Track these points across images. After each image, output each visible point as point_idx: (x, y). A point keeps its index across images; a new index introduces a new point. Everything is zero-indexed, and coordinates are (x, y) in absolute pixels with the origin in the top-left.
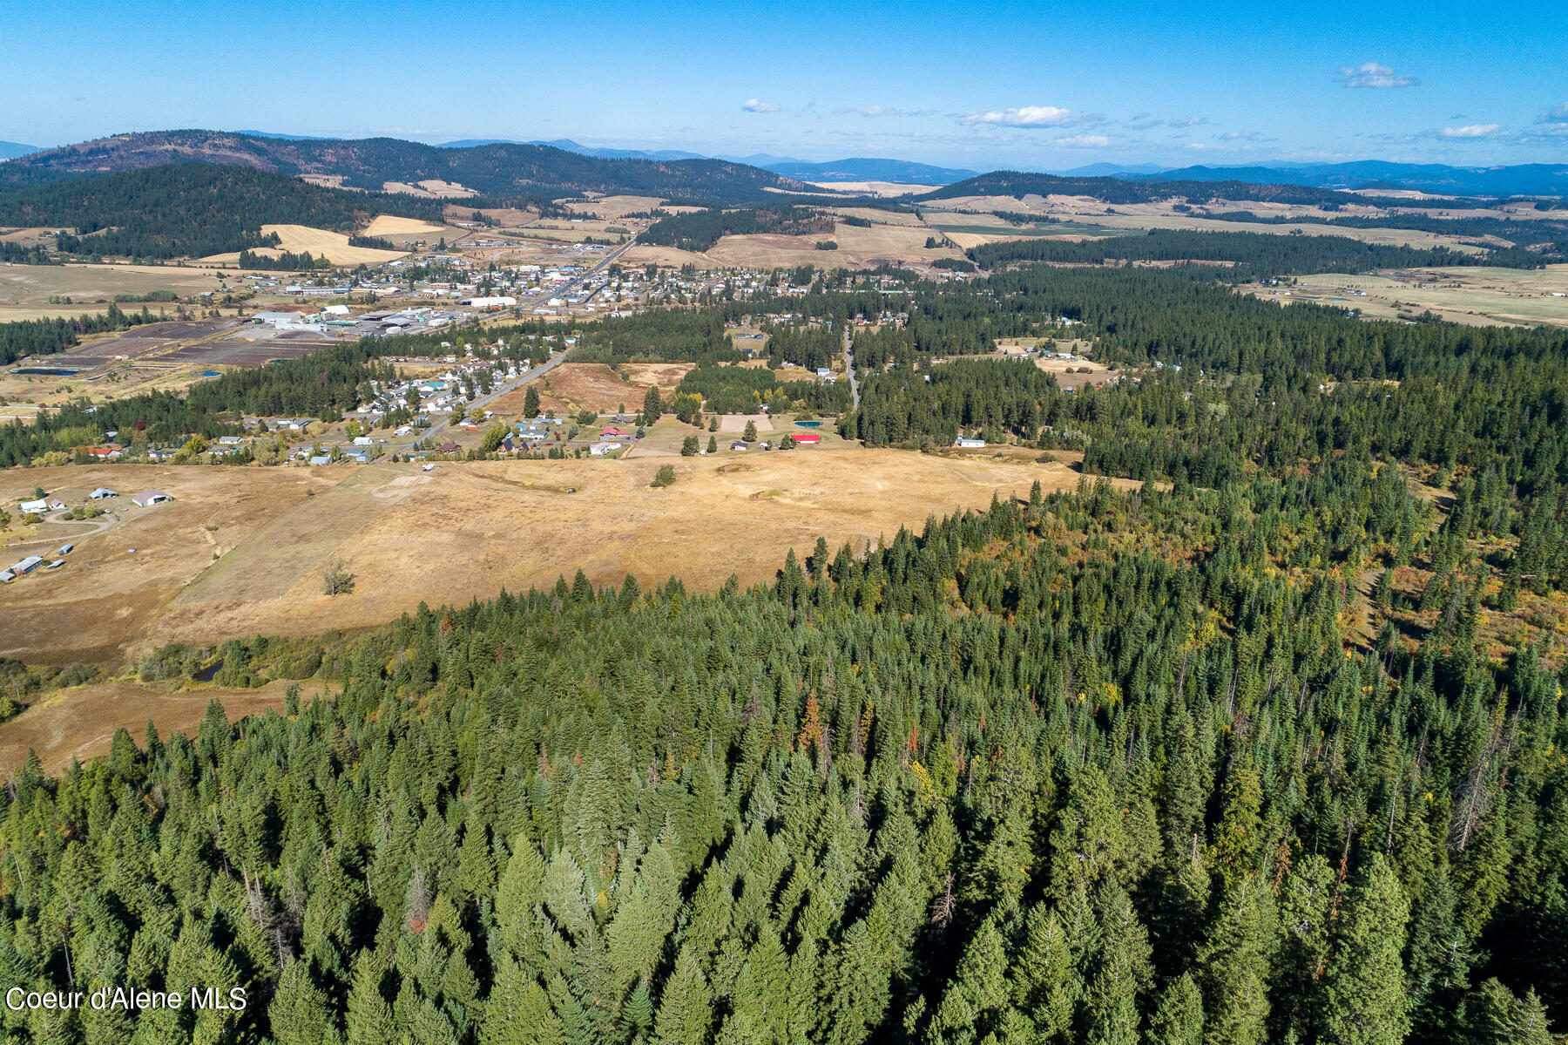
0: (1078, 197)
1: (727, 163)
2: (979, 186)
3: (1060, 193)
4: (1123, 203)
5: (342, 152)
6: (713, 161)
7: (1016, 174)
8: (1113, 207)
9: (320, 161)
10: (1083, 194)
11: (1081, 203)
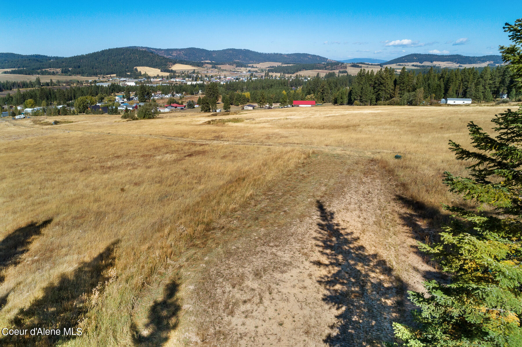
0: (446, 62)
1: (309, 55)
2: (405, 59)
3: (438, 61)
4: (465, 64)
5: (179, 52)
6: (304, 54)
7: (420, 55)
8: (461, 65)
9: (171, 55)
10: (448, 61)
11: (447, 64)
